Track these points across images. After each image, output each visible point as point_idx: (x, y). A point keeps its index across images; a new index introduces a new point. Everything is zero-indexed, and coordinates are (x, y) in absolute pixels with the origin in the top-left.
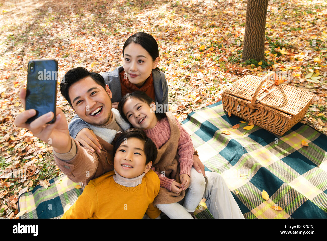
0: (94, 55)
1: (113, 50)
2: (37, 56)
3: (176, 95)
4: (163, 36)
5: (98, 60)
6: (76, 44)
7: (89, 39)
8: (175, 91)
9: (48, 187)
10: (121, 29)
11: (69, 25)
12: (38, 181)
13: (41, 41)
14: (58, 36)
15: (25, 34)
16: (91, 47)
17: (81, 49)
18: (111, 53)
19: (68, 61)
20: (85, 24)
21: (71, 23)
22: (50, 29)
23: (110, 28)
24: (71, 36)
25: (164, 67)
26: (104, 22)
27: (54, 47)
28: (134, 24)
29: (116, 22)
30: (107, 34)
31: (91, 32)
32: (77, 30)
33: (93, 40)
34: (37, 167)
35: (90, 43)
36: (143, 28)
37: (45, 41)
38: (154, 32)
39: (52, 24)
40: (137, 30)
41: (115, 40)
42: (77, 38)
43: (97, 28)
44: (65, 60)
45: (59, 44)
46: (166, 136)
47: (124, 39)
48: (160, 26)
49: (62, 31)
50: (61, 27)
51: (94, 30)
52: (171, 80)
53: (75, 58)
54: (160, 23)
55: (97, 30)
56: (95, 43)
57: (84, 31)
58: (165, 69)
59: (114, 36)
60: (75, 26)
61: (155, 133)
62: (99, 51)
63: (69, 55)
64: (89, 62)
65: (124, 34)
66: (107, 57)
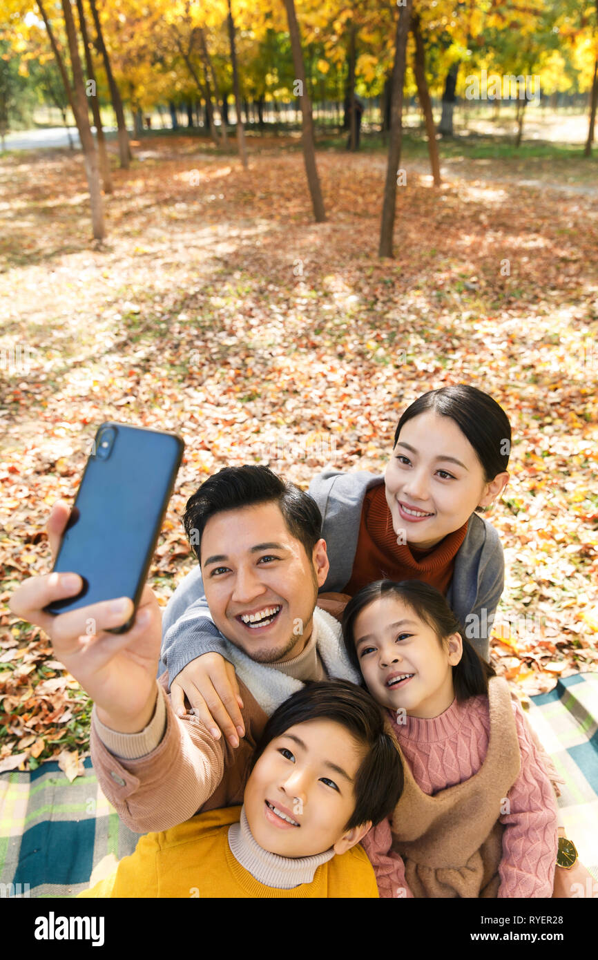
0: (325, 411)
1: (381, 409)
2: (175, 379)
3: (536, 599)
4: (539, 400)
5: (329, 429)
6: (285, 371)
7: (324, 362)
8: (535, 586)
9: (78, 777)
10: (420, 353)
11: (285, 314)
12: (57, 746)
13: (199, 343)
14: (246, 340)
15: (166, 317)
16: (323, 388)
17: (294, 387)
18: (373, 418)
19: (249, 412)
20: (326, 321)
21: (291, 312)
22: (230, 316)
23: (390, 346)
24: (279, 345)
25: (520, 497)
26: (378, 324)
27: (228, 367)
28: (462, 346)
29: (411, 330)
30: (377, 359)
31: (335, 344)
32: (300, 332)
33: (332, 370)
34: (70, 703)
35: (325, 376)
36: (486, 363)
37: (210, 345)
38: (516, 383)
39: (240, 303)
40: (466, 365)
41: (394, 381)
42: (294, 355)
43: (354, 336)
44: (243, 407)
45: (243, 360)
46: (467, 762)
47: (422, 384)
48: (539, 369)
49: (261, 328)
50: (261, 317)
51: (346, 341)
52: (532, 545)
53: (270, 408)
54: (539, 360)
55: (352, 342)
56: (337, 377)
57: (317, 339)
58: (522, 507)
59: (396, 371)
60: (298, 321)
61: (433, 736)
62: (341, 405)
63: (258, 395)
64: (303, 429)
65: (425, 371)
66: (359, 427)
